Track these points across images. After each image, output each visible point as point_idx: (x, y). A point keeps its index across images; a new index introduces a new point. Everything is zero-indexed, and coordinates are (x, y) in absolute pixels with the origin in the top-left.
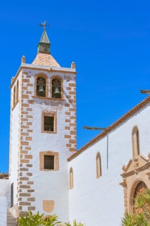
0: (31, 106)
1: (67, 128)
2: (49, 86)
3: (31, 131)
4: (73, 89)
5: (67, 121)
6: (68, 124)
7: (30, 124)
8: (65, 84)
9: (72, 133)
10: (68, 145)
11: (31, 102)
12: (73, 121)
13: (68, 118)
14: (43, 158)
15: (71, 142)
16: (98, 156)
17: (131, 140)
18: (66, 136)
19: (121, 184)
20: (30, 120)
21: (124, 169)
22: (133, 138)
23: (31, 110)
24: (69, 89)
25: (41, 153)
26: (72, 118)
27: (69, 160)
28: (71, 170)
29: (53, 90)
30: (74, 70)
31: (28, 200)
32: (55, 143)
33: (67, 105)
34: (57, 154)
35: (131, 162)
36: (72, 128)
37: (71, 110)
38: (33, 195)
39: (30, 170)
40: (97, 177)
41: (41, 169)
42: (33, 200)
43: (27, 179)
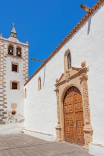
0: (5, 58)
1: (24, 71)
2: (15, 51)
3: (5, 71)
4: (27, 54)
5: (24, 67)
6: (24, 69)
7: (5, 67)
8: (23, 51)
9: (26, 73)
10: (24, 79)
11: (5, 57)
12: (27, 68)
13: (25, 66)
14: (11, 83)
15: (26, 77)
16: (40, 79)
17: (63, 61)
18: (24, 75)
19: (55, 91)
20: (5, 65)
21: (57, 81)
22: (64, 60)
23: (5, 60)
24: (25, 53)
25: (10, 81)
26: (26, 66)
27: (25, 85)
28: (26, 90)
29: (17, 53)
30: (28, 45)
31: (3, 103)
32: (18, 77)
33: (24, 60)
34: (19, 82)
35: (63, 75)
36: (27, 71)
37: (26, 63)
38: (6, 101)
39: (5, 89)
40: (39, 90)
41: (10, 89)
42: (6, 103)
43: (3, 93)
